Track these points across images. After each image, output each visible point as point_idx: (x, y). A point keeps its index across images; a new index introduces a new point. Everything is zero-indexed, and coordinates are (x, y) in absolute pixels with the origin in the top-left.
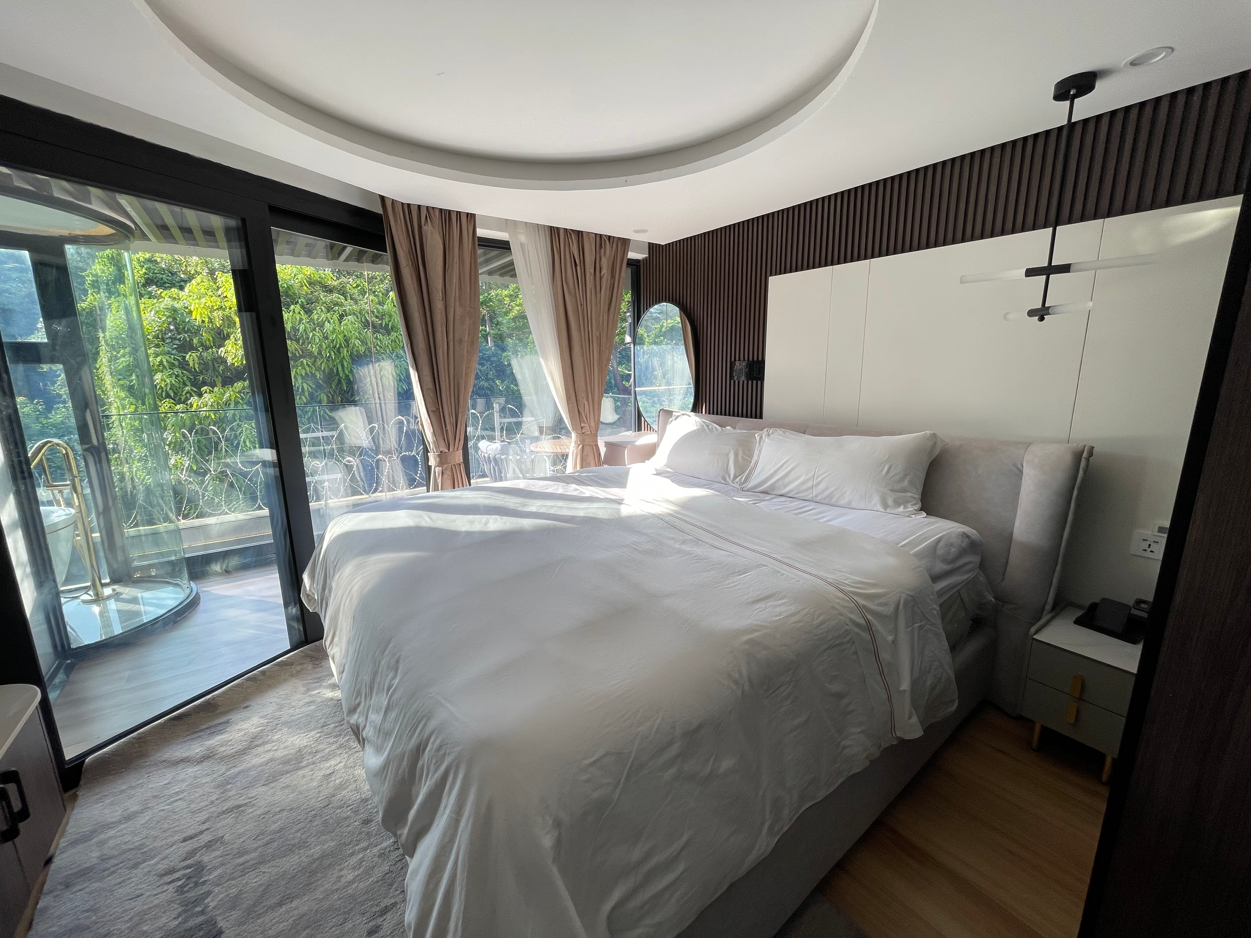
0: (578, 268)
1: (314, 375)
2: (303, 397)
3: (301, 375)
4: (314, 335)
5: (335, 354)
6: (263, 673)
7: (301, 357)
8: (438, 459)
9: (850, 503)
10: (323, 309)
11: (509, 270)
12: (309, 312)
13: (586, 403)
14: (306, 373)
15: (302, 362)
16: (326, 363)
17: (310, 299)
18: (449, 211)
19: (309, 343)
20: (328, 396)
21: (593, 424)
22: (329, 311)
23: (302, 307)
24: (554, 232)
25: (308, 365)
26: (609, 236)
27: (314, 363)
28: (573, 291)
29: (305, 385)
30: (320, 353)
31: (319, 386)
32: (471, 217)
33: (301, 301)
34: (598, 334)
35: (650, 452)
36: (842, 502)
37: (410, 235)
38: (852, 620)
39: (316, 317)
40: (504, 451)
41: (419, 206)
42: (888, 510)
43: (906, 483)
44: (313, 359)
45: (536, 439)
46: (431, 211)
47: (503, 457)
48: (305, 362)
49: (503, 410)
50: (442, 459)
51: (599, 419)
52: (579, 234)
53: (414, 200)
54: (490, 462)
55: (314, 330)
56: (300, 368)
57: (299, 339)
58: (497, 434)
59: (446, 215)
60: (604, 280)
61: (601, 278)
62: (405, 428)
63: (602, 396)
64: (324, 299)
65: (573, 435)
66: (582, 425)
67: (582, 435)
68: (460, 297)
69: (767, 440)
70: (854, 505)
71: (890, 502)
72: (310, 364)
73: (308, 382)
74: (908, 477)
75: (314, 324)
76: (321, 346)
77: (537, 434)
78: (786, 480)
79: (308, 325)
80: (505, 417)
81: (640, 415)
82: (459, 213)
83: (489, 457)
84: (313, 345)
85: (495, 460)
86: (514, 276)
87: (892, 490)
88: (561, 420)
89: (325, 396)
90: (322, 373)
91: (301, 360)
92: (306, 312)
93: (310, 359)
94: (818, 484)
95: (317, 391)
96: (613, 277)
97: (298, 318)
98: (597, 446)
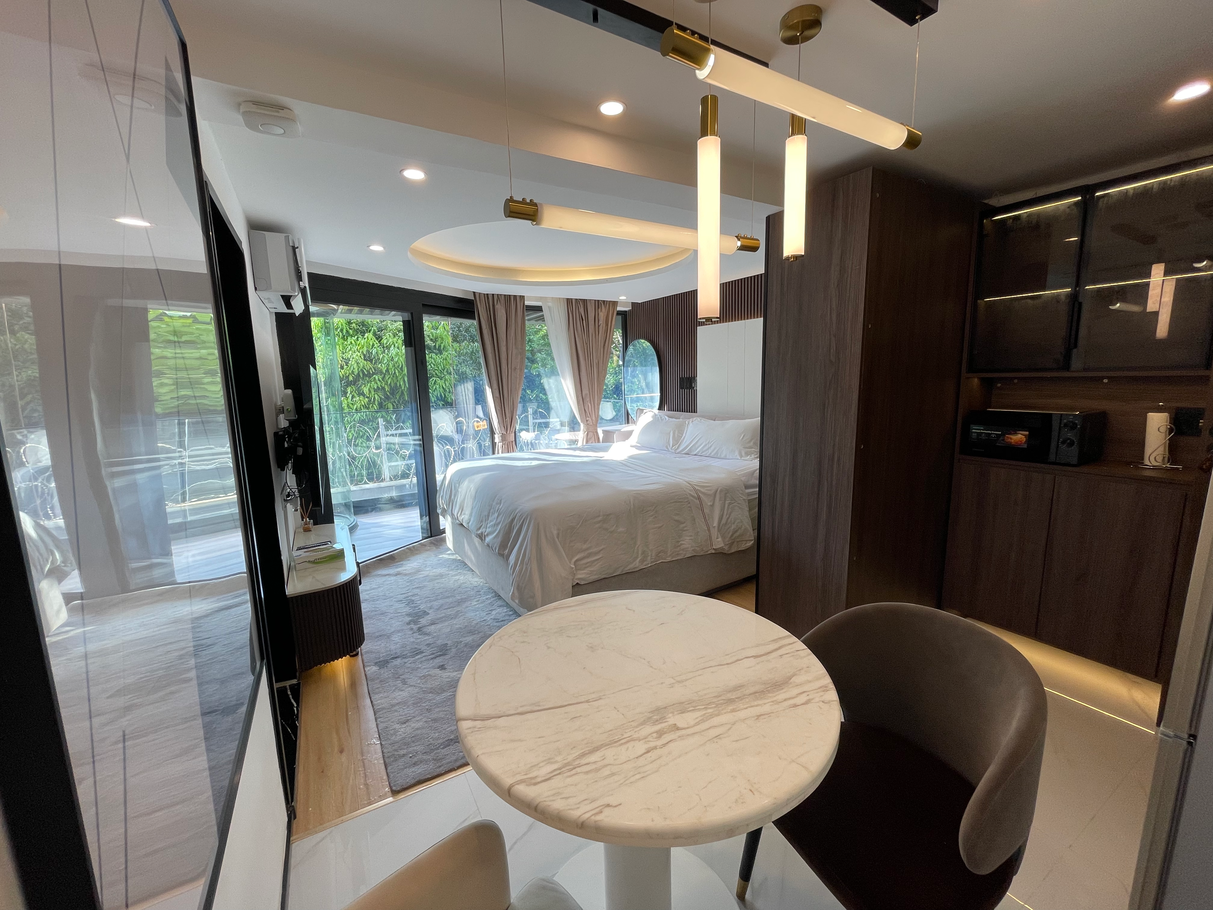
0: (584, 321)
1: (383, 388)
2: (374, 406)
3: (374, 388)
4: (384, 356)
5: (399, 372)
6: (414, 547)
7: (374, 374)
8: (500, 438)
9: (726, 456)
10: (391, 334)
11: (542, 319)
12: (379, 338)
13: (590, 405)
14: (378, 387)
15: (375, 378)
16: (392, 379)
17: (380, 328)
18: (510, 295)
19: (380, 363)
20: (393, 405)
21: (594, 418)
22: (394, 336)
23: (375, 334)
24: (569, 301)
25: (379, 380)
26: (604, 301)
27: (383, 379)
28: (581, 336)
29: (376, 396)
30: (387, 371)
31: (387, 398)
32: (522, 298)
33: (374, 330)
34: (597, 361)
35: (629, 434)
36: (723, 456)
37: (488, 310)
38: (690, 494)
39: (385, 342)
40: (537, 438)
41: (493, 295)
42: (742, 458)
43: (752, 443)
44: (383, 375)
45: (558, 431)
46: (500, 296)
47: (536, 442)
48: (377, 378)
49: (535, 413)
50: (503, 438)
51: (598, 415)
52: (584, 301)
53: (490, 292)
54: (528, 445)
55: (384, 352)
56: (373, 383)
57: (372, 360)
58: (531, 428)
59: (508, 298)
60: (601, 327)
61: (599, 326)
62: (465, 427)
63: (600, 401)
64: (391, 327)
65: (582, 425)
66: (587, 419)
67: (587, 425)
68: (515, 344)
69: (691, 424)
70: (728, 457)
71: (743, 454)
72: (381, 379)
73: (379, 394)
74: (753, 441)
75: (383, 347)
76: (388, 365)
77: (559, 427)
78: (697, 446)
79: (379, 349)
80: (536, 419)
81: (628, 414)
82: (515, 296)
83: (527, 442)
84: (383, 365)
85: (531, 443)
86: (544, 321)
87: (744, 448)
88: (574, 417)
89: (391, 406)
90: (389, 387)
91: (374, 376)
92: (377, 339)
93: (381, 375)
94: (711, 447)
95: (385, 402)
96: (607, 325)
97: (371, 344)
98: (597, 432)
